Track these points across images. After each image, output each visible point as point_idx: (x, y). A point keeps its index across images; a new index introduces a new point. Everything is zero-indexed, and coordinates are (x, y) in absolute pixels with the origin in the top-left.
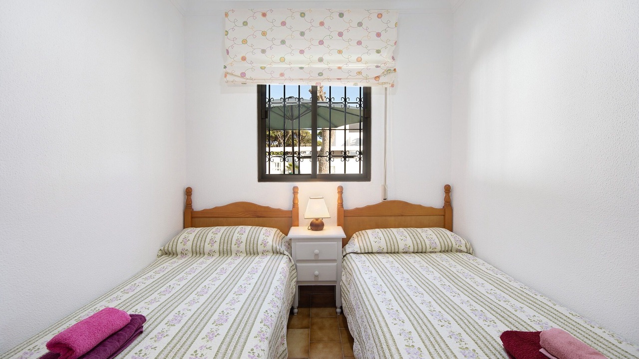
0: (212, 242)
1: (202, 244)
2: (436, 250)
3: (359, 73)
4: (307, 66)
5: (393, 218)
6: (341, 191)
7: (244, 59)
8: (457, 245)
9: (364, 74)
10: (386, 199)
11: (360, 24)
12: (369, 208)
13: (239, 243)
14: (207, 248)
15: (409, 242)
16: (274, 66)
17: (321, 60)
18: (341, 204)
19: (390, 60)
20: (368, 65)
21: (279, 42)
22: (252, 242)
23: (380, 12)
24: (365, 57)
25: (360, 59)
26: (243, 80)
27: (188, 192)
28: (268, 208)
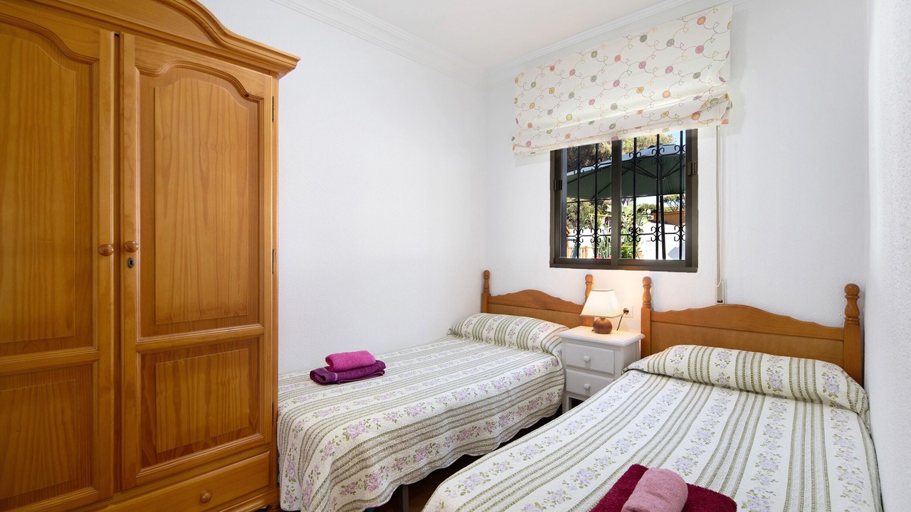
0: (490, 329)
1: (481, 330)
2: (781, 394)
3: (666, 114)
4: (599, 118)
5: (734, 333)
6: (648, 283)
7: (530, 126)
8: (827, 393)
9: (672, 115)
10: (722, 302)
11: (670, 43)
12: (689, 312)
13: (512, 333)
14: (485, 334)
15: (730, 371)
16: (562, 126)
17: (614, 107)
18: (648, 303)
19: (718, 84)
20: (682, 98)
21: (567, 96)
22: (523, 335)
23: (701, 14)
24: (674, 90)
25: (667, 94)
26: (530, 150)
27: (486, 275)
28: (558, 299)
